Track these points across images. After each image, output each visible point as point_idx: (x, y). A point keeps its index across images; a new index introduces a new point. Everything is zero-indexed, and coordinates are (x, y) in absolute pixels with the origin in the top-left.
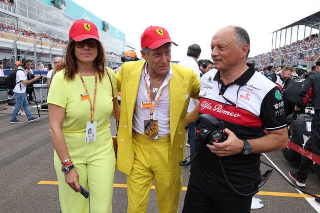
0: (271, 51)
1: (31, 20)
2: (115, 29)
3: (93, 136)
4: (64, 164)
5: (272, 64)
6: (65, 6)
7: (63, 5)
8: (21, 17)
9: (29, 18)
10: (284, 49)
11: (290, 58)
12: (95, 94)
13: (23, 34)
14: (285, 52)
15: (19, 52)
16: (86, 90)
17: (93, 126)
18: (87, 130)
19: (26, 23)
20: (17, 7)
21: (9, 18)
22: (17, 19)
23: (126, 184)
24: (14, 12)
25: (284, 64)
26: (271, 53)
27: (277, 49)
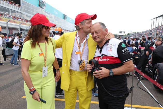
0: (151, 29)
1: (29, 14)
2: (70, 18)
3: (46, 73)
4: (31, 90)
5: (151, 36)
6: (45, 7)
7: (44, 6)
8: (24, 13)
9: (27, 13)
10: (158, 28)
11: (161, 33)
12: (46, 52)
13: (25, 21)
14: (158, 29)
15: (21, 30)
16: (42, 51)
17: (46, 69)
18: (43, 70)
19: (26, 16)
20: (22, 8)
21: (18, 13)
22: (22, 13)
23: (64, 99)
24: (21, 10)
25: (158, 36)
26: (151, 30)
27: (154, 28)
